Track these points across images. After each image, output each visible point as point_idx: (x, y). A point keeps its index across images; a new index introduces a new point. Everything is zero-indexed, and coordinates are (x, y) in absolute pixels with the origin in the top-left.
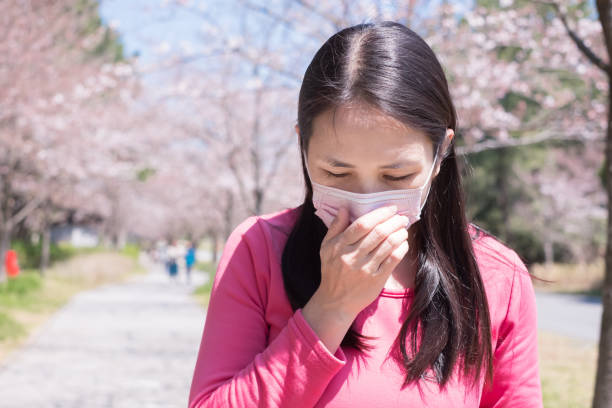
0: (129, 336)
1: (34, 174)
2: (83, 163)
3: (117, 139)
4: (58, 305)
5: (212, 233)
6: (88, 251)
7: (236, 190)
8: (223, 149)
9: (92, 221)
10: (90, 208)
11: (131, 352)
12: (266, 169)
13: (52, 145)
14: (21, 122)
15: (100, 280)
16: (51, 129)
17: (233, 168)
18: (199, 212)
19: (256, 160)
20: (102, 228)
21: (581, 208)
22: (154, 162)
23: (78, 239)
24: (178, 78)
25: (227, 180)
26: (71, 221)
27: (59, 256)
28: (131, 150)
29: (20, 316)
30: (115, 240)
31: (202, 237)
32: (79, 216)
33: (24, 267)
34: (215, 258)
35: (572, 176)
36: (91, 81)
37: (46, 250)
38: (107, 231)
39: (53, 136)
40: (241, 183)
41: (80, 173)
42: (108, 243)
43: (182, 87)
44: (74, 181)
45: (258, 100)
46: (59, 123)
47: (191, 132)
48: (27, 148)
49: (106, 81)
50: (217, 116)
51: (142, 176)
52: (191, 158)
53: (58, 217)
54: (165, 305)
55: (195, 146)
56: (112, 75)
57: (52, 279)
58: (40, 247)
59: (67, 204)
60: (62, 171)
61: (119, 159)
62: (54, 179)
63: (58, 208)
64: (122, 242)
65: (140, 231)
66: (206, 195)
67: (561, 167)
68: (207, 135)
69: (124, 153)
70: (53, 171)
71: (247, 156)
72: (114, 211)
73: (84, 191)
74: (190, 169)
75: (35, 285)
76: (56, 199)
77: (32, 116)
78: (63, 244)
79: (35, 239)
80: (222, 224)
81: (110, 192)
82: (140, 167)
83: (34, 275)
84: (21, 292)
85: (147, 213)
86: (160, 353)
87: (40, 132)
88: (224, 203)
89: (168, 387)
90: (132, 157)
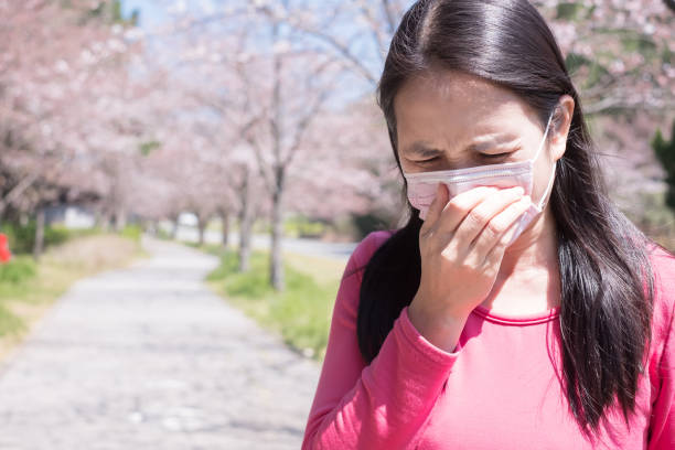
0: (146, 329)
1: (26, 148)
2: (83, 137)
3: (118, 109)
4: (58, 294)
5: (222, 213)
6: (84, 234)
7: (253, 166)
8: (240, 119)
9: (88, 200)
10: (87, 186)
11: (150, 347)
12: (288, 142)
13: (47, 116)
14: (16, 91)
15: (100, 266)
16: (45, 98)
17: (251, 141)
18: (207, 189)
19: (276, 132)
20: (98, 207)
21: (631, 181)
22: (160, 135)
23: (73, 219)
24: (193, 44)
25: (243, 154)
26: (64, 199)
27: (56, 240)
28: (135, 122)
29: (17, 308)
30: (113, 220)
31: (210, 216)
32: (73, 195)
33: (16, 252)
34: (225, 240)
35: (621, 146)
36: (97, 46)
37: (41, 234)
38: (104, 211)
39: (49, 106)
40: (259, 158)
41: (80, 148)
42: (106, 224)
44: (73, 156)
45: (278, 66)
46: (56, 91)
48: (23, 118)
50: (234, 82)
51: (145, 149)
52: (200, 129)
53: (51, 195)
54: (178, 294)
55: (206, 116)
57: (48, 265)
58: (33, 231)
59: (64, 181)
60: (59, 145)
61: (122, 131)
62: (49, 154)
63: (51, 187)
64: (121, 222)
65: (140, 210)
66: (219, 170)
67: (610, 136)
68: (221, 106)
69: (126, 124)
70: (50, 146)
71: (267, 128)
72: (113, 189)
73: (84, 165)
74: (199, 142)
75: (29, 272)
76: (50, 176)
77: (23, 85)
78: (56, 226)
79: (24, 221)
80: (236, 203)
81: (108, 166)
82: (145, 139)
83: (28, 260)
84: (15, 280)
85: (150, 190)
86: (183, 348)
87: (35, 105)
88: (237, 179)
89: (198, 388)
90: (136, 129)
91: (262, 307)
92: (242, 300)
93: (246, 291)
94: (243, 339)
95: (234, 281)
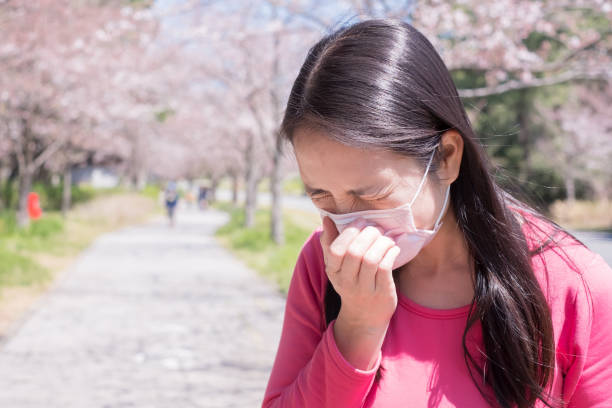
0: (155, 278)
1: (53, 116)
2: (103, 106)
3: (135, 80)
4: (82, 247)
5: (232, 173)
6: (108, 193)
7: (256, 130)
8: (243, 91)
9: (112, 162)
10: (109, 149)
11: (157, 295)
13: (72, 87)
14: (41, 66)
15: (122, 222)
16: (70, 72)
17: (253, 109)
18: (218, 152)
20: (122, 168)
21: (603, 144)
22: (173, 104)
23: (99, 180)
24: (197, 23)
25: (247, 121)
26: (90, 162)
27: (80, 198)
28: (151, 92)
29: (44, 260)
30: (135, 180)
31: (222, 176)
32: (98, 157)
33: (46, 209)
34: (235, 198)
35: (594, 111)
36: (110, 26)
37: (67, 193)
38: (127, 172)
39: (73, 79)
40: (260, 124)
41: (101, 116)
42: (128, 184)
43: (203, 30)
44: (94, 123)
45: (277, 43)
46: (78, 65)
47: (211, 74)
48: (48, 92)
49: (125, 25)
50: (238, 57)
51: (161, 117)
52: (211, 99)
53: (79, 158)
54: (188, 247)
55: (213, 87)
56: (130, 19)
57: (74, 221)
58: (61, 189)
59: (88, 146)
60: (82, 115)
61: (139, 101)
62: (74, 122)
63: (78, 150)
64: (142, 183)
65: (159, 171)
66: (226, 135)
67: (584, 103)
68: (227, 77)
69: (143, 94)
70: (74, 114)
71: (267, 98)
72: (134, 152)
73: (104, 133)
74: (209, 110)
75: (57, 228)
76: (76, 141)
77: (48, 59)
78: (83, 186)
79: (56, 181)
80: (242, 164)
81: (129, 133)
82: (159, 109)
83: (56, 217)
84: (44, 235)
85: (167, 153)
86: (187, 296)
87: (59, 78)
88: (243, 144)
89: (196, 332)
90: (151, 99)
91: (263, 259)
92: (245, 253)
93: (248, 244)
94: (242, 287)
95: (239, 235)
